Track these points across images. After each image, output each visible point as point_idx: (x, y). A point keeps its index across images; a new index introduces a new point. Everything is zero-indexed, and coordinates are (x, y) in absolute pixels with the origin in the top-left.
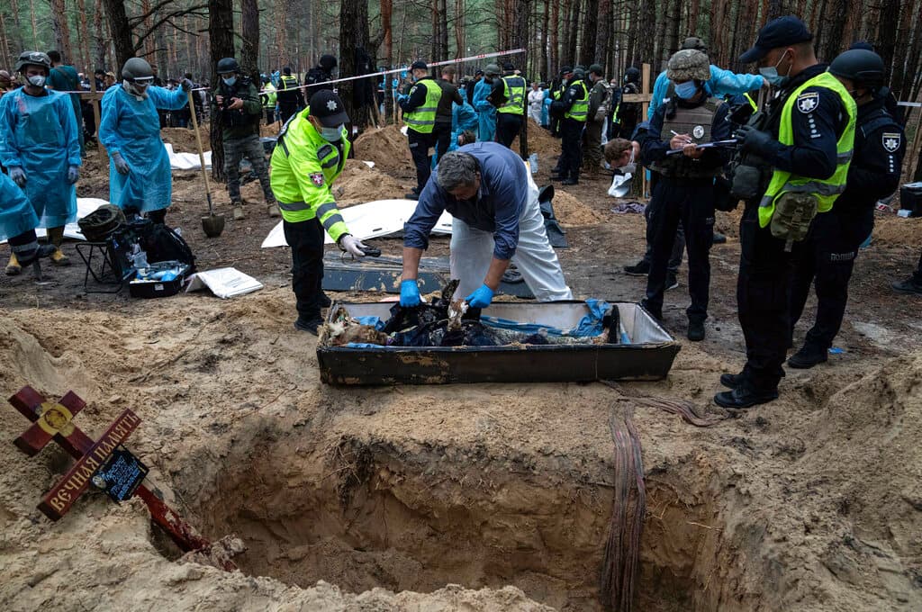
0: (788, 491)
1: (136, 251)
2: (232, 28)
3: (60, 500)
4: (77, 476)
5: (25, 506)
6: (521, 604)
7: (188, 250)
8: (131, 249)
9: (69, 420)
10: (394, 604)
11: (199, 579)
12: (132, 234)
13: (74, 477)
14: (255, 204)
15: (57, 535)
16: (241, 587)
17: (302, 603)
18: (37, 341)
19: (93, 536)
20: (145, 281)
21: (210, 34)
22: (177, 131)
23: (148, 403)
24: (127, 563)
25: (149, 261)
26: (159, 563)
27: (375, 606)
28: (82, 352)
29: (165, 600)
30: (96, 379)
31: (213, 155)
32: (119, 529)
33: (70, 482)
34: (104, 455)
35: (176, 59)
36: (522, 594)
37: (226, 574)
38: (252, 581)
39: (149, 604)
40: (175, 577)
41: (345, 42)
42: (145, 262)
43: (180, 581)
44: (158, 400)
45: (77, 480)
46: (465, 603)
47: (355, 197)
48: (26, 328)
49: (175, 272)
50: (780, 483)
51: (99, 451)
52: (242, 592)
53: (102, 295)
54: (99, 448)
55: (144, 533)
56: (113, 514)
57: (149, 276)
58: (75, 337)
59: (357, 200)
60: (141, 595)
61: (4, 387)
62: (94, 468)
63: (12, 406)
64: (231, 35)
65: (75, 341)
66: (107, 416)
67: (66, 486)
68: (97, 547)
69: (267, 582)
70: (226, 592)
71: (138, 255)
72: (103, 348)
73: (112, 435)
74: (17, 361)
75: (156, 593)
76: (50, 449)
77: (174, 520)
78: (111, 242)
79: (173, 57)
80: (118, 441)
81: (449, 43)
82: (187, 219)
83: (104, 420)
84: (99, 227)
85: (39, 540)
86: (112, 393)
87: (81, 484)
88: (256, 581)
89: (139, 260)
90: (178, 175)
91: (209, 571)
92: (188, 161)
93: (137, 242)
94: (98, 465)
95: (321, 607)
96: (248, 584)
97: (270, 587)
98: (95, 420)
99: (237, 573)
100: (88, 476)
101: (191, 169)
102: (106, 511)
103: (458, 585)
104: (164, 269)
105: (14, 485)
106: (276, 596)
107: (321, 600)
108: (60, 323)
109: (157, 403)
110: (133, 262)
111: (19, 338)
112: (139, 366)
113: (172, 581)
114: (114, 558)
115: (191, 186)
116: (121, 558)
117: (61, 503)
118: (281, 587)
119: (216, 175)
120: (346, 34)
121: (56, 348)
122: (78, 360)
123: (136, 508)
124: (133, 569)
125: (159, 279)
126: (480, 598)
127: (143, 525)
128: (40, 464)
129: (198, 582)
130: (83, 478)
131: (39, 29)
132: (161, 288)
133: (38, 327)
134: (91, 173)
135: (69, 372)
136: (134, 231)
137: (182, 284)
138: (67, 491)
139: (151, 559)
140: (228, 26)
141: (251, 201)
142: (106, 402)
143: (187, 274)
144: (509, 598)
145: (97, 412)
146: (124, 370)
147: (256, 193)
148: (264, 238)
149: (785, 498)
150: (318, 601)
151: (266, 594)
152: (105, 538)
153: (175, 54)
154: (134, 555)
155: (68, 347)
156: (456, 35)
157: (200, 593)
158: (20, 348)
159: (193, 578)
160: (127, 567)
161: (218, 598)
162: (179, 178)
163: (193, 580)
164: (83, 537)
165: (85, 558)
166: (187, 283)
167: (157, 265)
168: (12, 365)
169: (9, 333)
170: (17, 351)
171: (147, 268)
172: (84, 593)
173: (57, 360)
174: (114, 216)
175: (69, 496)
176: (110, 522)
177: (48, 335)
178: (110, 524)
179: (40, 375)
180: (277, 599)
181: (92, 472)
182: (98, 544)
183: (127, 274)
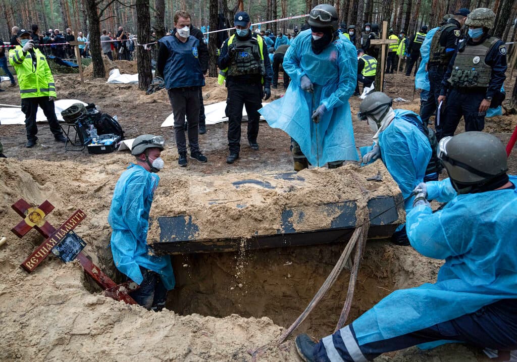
0: (434, 273)
1: (91, 129)
2: (148, 3)
3: (31, 263)
4: (43, 249)
5: (19, 262)
6: (270, 327)
7: (120, 128)
8: (89, 128)
9: (43, 218)
10: (201, 323)
11: (102, 304)
12: (90, 119)
13: (41, 250)
14: (161, 103)
15: (34, 278)
16: (123, 309)
17: (153, 319)
18: (31, 176)
19: (52, 279)
20: (96, 145)
21: (137, 7)
22: (123, 62)
23: (88, 210)
24: (67, 294)
25: (99, 134)
26: (84, 294)
27: (191, 323)
28: (56, 183)
29: (84, 313)
30: (61, 197)
31: (139, 75)
32: (66, 276)
33: (39, 253)
34: (60, 237)
35: (127, 21)
36: (271, 322)
37: (116, 302)
38: (129, 306)
39: (76, 315)
40: (91, 302)
41: (213, 11)
42: (96, 134)
43: (93, 305)
44: (94, 209)
45: (43, 251)
46: (239, 325)
47: (216, 99)
48: (26, 170)
49: (112, 140)
50: (431, 268)
51: (58, 235)
52: (123, 312)
53: (74, 152)
54: (58, 233)
55: (79, 278)
56: (63, 268)
57: (98, 142)
58: (54, 175)
59: (217, 100)
60: (73, 310)
61: (11, 200)
62: (54, 245)
63: (14, 211)
64: (148, 8)
65: (54, 177)
66: (65, 217)
67: (36, 255)
68: (53, 284)
69: (137, 307)
70: (115, 311)
71: (92, 131)
72: (69, 181)
73: (67, 225)
74: (19, 186)
75: (80, 310)
76: (34, 233)
77: (97, 272)
78: (77, 124)
79: (125, 20)
80: (70, 228)
81: (278, 10)
82: (123, 111)
83: (64, 219)
84: (72, 115)
85: (25, 280)
86: (69, 205)
87: (45, 253)
88: (131, 306)
89: (93, 134)
90: (122, 86)
91: (107, 300)
92: (128, 79)
93: (92, 124)
94: (56, 242)
95: (163, 322)
96: (127, 308)
97: (138, 310)
98: (59, 219)
99: (122, 302)
100: (50, 249)
101: (129, 83)
102: (60, 266)
103: (237, 315)
104: (106, 139)
105: (14, 251)
106: (141, 315)
107: (163, 319)
108: (46, 167)
109: (93, 211)
110: (90, 135)
111: (21, 175)
112: (86, 190)
113: (88, 304)
114: (61, 291)
115: (128, 93)
116: (65, 291)
117: (32, 265)
118: (145, 310)
119: (141, 87)
120: (213, 5)
121: (43, 180)
122: (53, 187)
123: (76, 265)
124: (70, 297)
125: (104, 144)
126: (248, 323)
127: (79, 274)
128: (28, 241)
129: (102, 305)
130: (46, 250)
131: (54, 6)
132: (104, 148)
133: (33, 169)
134: (76, 86)
135: (48, 193)
136: (91, 118)
137: (116, 147)
138: (36, 258)
139: (79, 292)
140: (146, 3)
141: (159, 101)
142: (66, 209)
143: (118, 141)
144: (263, 324)
145: (60, 215)
146: (78, 193)
147: (161, 97)
148: (163, 121)
149: (431, 277)
150: (161, 319)
151: (136, 313)
152: (58, 280)
153: (126, 19)
154: (71, 290)
155: (48, 180)
156: (282, 5)
157: (102, 311)
158: (21, 180)
159: (100, 303)
160: (67, 296)
161: (110, 314)
162: (123, 88)
163: (100, 304)
164: (47, 279)
165: (47, 290)
166: (118, 146)
167: (102, 136)
168: (16, 189)
169: (15, 172)
170: (19, 182)
171: (97, 138)
172: (43, 307)
173: (42, 187)
174: (80, 109)
175: (37, 261)
176: (61, 272)
177: (39, 173)
178: (61, 273)
179: (32, 194)
180: (141, 317)
181: (52, 247)
182: (54, 283)
183: (86, 141)
